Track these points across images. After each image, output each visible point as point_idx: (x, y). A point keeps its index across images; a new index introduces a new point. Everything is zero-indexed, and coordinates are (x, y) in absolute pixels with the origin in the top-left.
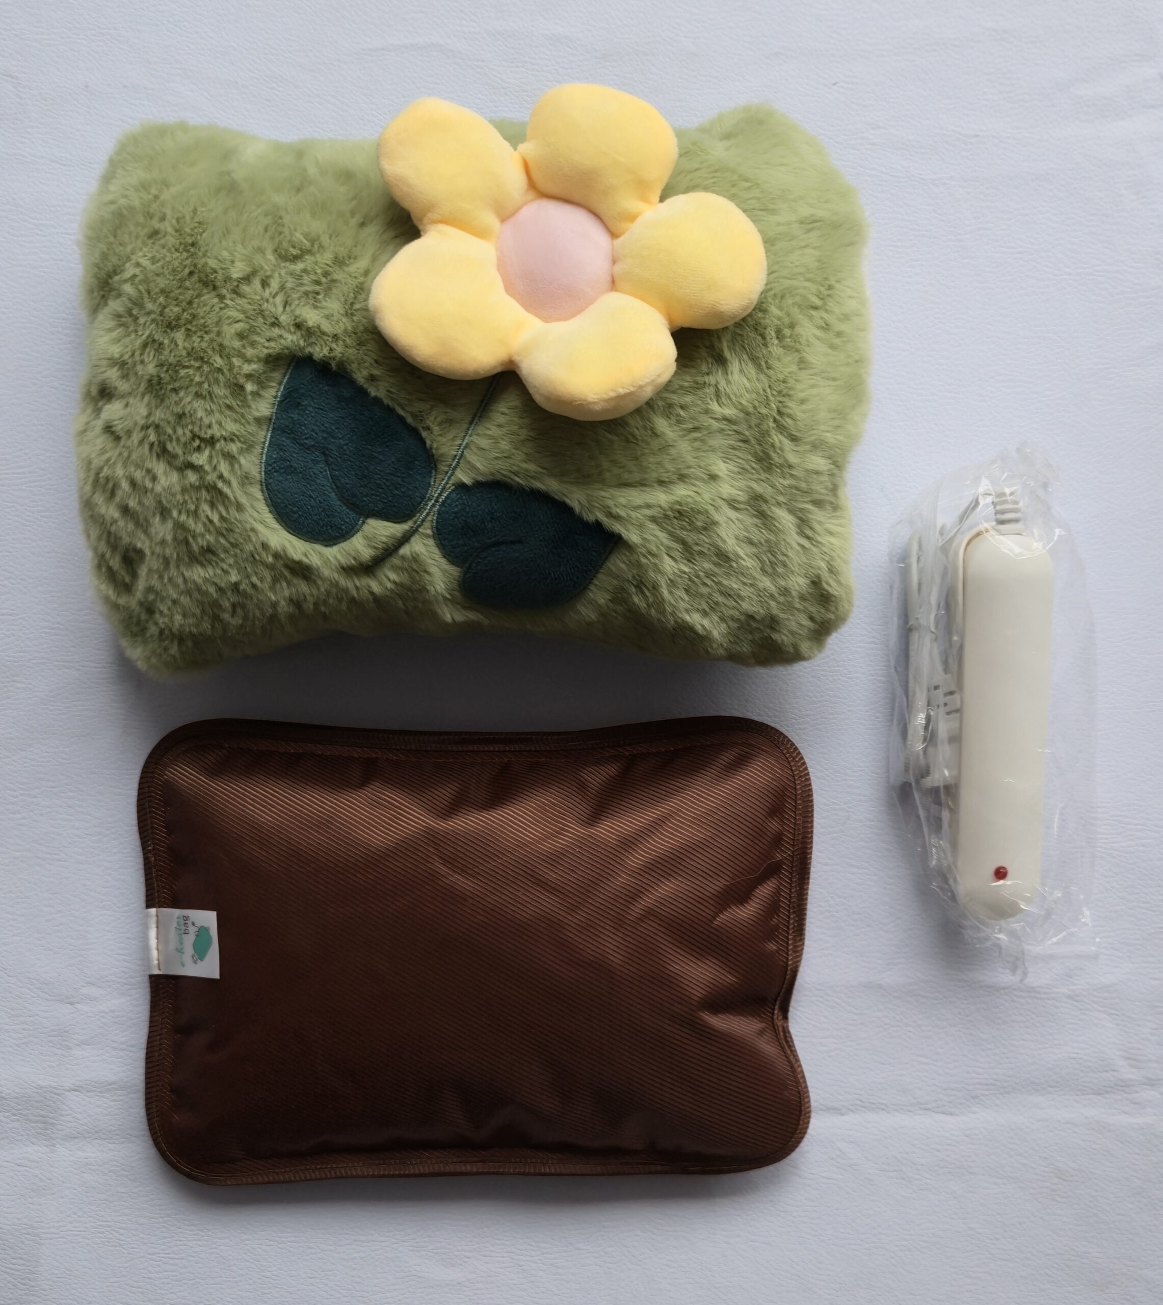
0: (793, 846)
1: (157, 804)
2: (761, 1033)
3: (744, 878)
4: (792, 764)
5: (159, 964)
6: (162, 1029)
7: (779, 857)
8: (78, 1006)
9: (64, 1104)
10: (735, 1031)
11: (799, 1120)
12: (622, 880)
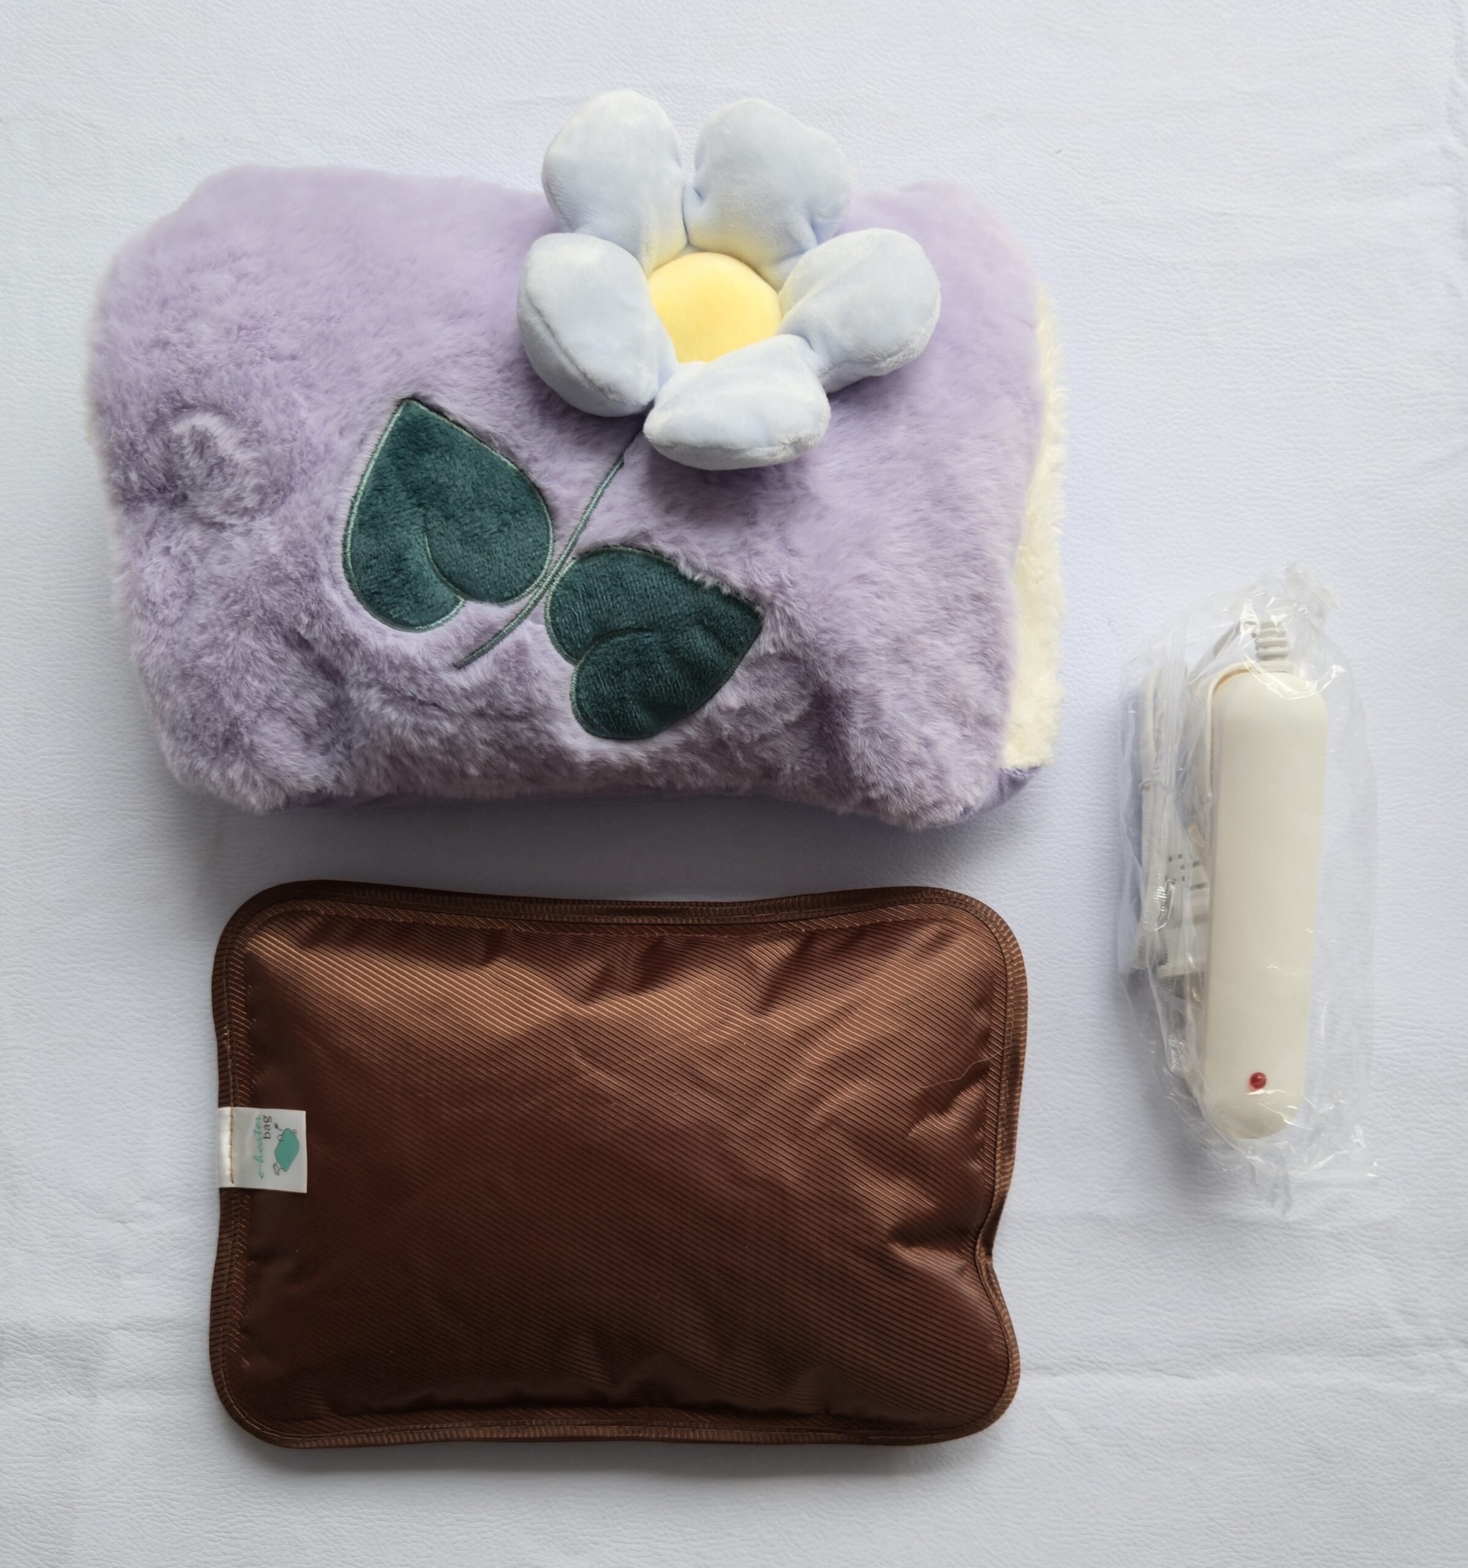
0: (1003, 1044)
1: (236, 981)
2: (961, 1271)
3: (945, 1081)
4: (1003, 945)
5: (231, 1175)
6: (232, 1254)
7: (986, 1057)
8: (132, 1225)
9: (108, 1344)
10: (931, 1268)
11: (1006, 1382)
12: (798, 1080)
